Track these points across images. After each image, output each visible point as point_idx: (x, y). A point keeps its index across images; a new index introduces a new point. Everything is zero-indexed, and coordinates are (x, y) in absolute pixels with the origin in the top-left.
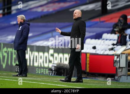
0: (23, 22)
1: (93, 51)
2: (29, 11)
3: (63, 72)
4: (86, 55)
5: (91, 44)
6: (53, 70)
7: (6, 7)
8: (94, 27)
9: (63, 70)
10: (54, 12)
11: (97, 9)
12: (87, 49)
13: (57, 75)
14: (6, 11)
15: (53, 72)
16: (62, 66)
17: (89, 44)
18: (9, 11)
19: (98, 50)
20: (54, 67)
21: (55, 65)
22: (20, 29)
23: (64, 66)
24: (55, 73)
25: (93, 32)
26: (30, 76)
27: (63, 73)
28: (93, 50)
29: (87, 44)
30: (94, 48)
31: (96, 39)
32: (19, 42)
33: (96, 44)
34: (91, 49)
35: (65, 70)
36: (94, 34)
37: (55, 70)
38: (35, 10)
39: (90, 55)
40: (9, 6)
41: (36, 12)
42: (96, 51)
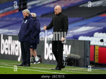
0: (28, 16)
1: (101, 44)
2: (43, 7)
3: (73, 62)
4: (95, 47)
5: (99, 37)
6: (65, 60)
7: (22, 3)
8: (101, 22)
9: (73, 61)
10: (65, 8)
11: (104, 6)
12: (96, 42)
13: (67, 65)
14: (22, 6)
15: (65, 62)
16: (73, 57)
17: (97, 37)
18: (25, 7)
19: (105, 43)
20: (65, 58)
21: (66, 56)
22: (25, 23)
23: (74, 57)
24: (67, 64)
25: (101, 27)
26: (44, 66)
27: (73, 64)
28: (101, 42)
29: (95, 37)
30: (102, 41)
31: (103, 32)
32: (25, 34)
33: (103, 38)
34: (99, 42)
35: (75, 61)
36: (102, 28)
37: (66, 60)
38: (47, 6)
39: (99, 47)
40: (25, 2)
41: (49, 8)
42: (103, 44)
